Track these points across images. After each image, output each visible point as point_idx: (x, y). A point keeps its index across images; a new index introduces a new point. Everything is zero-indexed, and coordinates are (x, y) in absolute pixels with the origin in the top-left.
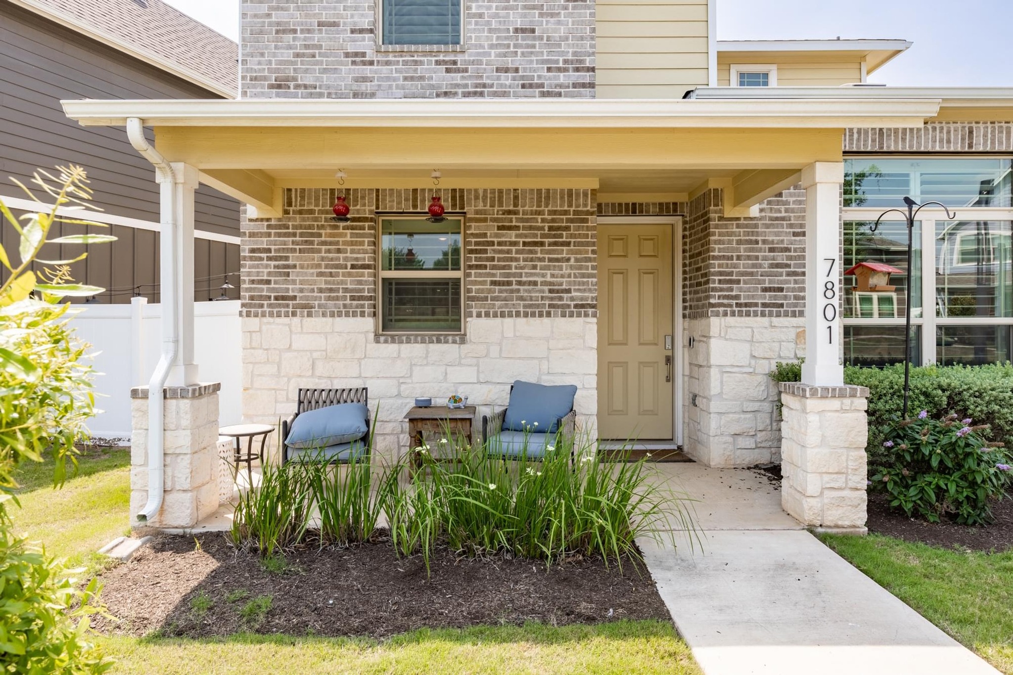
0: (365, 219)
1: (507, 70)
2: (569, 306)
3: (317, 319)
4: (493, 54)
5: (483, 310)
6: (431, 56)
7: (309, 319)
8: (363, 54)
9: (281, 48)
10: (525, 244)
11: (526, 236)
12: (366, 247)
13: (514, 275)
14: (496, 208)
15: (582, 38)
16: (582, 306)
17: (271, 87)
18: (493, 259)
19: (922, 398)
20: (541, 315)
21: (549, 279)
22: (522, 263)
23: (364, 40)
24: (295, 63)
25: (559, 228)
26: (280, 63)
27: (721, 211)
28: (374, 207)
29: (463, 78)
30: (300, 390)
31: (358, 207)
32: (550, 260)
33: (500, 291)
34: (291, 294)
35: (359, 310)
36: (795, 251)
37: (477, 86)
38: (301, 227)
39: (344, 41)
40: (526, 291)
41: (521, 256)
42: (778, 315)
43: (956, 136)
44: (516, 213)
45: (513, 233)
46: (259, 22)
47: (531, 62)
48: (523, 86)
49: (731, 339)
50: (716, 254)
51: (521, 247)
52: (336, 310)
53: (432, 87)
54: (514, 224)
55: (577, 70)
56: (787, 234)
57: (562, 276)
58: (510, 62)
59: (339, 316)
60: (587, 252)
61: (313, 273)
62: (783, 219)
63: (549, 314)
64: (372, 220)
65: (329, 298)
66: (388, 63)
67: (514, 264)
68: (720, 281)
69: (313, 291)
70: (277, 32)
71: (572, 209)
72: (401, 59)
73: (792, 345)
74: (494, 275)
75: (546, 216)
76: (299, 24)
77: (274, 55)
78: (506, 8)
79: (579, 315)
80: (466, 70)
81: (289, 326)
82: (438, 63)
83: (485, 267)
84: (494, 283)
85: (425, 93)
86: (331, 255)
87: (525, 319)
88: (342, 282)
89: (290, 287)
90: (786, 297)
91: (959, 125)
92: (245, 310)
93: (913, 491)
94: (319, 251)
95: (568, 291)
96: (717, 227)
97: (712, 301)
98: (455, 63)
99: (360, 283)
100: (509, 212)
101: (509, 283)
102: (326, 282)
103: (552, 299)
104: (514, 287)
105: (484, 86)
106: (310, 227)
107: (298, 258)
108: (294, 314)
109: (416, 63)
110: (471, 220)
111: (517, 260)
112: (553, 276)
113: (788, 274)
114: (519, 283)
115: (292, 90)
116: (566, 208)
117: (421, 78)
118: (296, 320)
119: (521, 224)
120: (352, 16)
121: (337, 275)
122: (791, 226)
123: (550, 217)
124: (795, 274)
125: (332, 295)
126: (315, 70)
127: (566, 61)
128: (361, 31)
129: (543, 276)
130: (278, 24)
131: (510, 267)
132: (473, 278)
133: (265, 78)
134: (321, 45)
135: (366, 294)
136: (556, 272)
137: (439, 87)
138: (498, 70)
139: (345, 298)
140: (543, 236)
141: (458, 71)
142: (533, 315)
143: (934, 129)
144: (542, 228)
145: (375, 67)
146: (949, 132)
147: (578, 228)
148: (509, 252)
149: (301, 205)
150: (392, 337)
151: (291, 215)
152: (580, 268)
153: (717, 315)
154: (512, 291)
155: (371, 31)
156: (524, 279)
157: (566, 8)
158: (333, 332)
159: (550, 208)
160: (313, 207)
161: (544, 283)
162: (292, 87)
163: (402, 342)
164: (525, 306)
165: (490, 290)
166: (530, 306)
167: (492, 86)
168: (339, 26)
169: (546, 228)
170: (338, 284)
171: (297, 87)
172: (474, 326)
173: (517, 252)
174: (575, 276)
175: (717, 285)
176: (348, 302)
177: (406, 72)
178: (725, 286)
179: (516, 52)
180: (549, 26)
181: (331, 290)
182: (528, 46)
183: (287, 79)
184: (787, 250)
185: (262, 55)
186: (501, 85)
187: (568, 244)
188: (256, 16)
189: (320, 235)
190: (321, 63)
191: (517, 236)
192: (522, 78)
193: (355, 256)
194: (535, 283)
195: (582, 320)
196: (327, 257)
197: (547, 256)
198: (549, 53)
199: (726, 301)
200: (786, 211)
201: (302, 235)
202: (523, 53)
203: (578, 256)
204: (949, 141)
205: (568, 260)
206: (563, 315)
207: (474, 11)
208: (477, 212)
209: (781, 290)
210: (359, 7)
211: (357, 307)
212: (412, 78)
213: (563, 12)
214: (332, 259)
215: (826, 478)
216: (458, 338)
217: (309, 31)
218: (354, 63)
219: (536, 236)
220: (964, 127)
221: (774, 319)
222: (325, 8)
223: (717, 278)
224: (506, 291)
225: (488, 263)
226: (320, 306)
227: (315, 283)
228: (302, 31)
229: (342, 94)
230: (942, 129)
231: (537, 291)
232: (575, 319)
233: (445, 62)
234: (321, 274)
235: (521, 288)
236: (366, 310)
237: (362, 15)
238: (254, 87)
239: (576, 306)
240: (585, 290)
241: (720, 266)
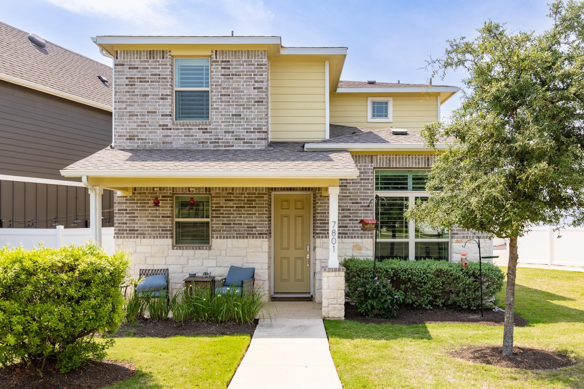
0: (168, 197)
1: (229, 132)
2: (255, 234)
3: (147, 239)
4: (223, 125)
5: (219, 236)
6: (196, 126)
7: (144, 239)
8: (167, 125)
9: (132, 122)
10: (237, 207)
11: (237, 204)
12: (168, 208)
13: (232, 221)
14: (224, 192)
15: (261, 119)
16: (261, 234)
17: (127, 139)
18: (223, 214)
19: (385, 272)
20: (243, 238)
21: (247, 222)
22: (235, 215)
23: (167, 119)
24: (137, 129)
25: (251, 200)
26: (131, 129)
27: (321, 193)
28: (172, 191)
29: (210, 136)
30: (140, 270)
31: (165, 191)
32: (248, 214)
33: (226, 227)
34: (136, 228)
35: (165, 236)
36: (353, 210)
37: (216, 139)
38: (140, 200)
39: (158, 119)
40: (237, 227)
41: (235, 212)
42: (345, 238)
43: (422, 161)
44: (233, 194)
45: (232, 202)
46: (122, 111)
47: (239, 129)
48: (236, 139)
49: (325, 248)
50: (319, 211)
51: (235, 209)
52: (155, 236)
53: (197, 139)
54: (232, 198)
55: (259, 132)
56: (349, 203)
57: (253, 221)
58: (230, 129)
59: (157, 238)
60: (263, 211)
61: (145, 220)
62: (348, 196)
63: (247, 237)
64: (171, 197)
65: (152, 230)
66: (177, 129)
67: (232, 216)
68: (320, 223)
69: (145, 227)
70: (130, 116)
71: (257, 192)
72: (183, 127)
73: (351, 251)
74: (223, 221)
75: (246, 195)
76: (139, 112)
77: (128, 126)
78: (228, 105)
79: (260, 238)
80: (211, 132)
81: (135, 242)
82: (199, 129)
83: (220, 217)
84: (223, 224)
85: (194, 142)
86: (153, 212)
87: (236, 240)
88: (158, 224)
89: (136, 225)
90: (348, 230)
91: (423, 156)
92: (116, 235)
93: (364, 306)
94: (148, 210)
95: (255, 227)
96: (319, 200)
97: (317, 232)
98: (206, 129)
99: (166, 224)
100: (230, 194)
101: (230, 224)
102: (151, 224)
103: (248, 231)
104: (232, 226)
105: (219, 139)
106: (144, 200)
107: (139, 213)
108: (137, 237)
109: (190, 129)
110: (214, 197)
111: (233, 214)
112: (249, 221)
113: (350, 220)
114: (234, 224)
115: (136, 141)
116: (254, 192)
117: (192, 136)
118: (138, 240)
119: (235, 199)
120: (162, 109)
121: (156, 220)
122: (351, 199)
123: (247, 196)
124: (352, 220)
125: (154, 229)
126: (146, 132)
127: (254, 129)
128: (166, 115)
129: (245, 221)
130: (130, 112)
131: (230, 217)
132: (214, 222)
133: (124, 136)
134: (149, 122)
135: (168, 229)
136: (250, 219)
137: (200, 139)
138: (225, 132)
139: (159, 230)
140: (244, 204)
141: (208, 132)
142: (240, 238)
143: (412, 158)
144: (244, 200)
145: (172, 131)
146: (419, 159)
147: (260, 201)
148: (230, 210)
149: (140, 190)
150: (180, 247)
151: (136, 195)
152: (261, 217)
153: (319, 237)
154: (231, 227)
155: (170, 115)
156: (236, 222)
157: (254, 105)
158: (154, 245)
159: (248, 192)
160: (145, 191)
161: (245, 224)
162: (136, 139)
163: (184, 249)
164: (237, 234)
165: (222, 227)
166: (239, 234)
167: (222, 139)
168: (156, 113)
169: (246, 201)
170: (156, 224)
171: (138, 139)
172: (215, 242)
173: (233, 211)
174: (258, 221)
175: (319, 225)
176: (161, 232)
177: (186, 133)
178: (322, 225)
179: (233, 125)
180: (247, 113)
181: (153, 227)
182: (238, 122)
183: (134, 136)
184: (350, 210)
185: (123, 125)
186: (227, 139)
187: (255, 207)
188: (120, 109)
189: (148, 203)
190: (149, 129)
191: (233, 204)
192: (236, 136)
193: (163, 212)
194: (241, 224)
195: (261, 240)
196: (152, 213)
197: (246, 212)
198: (247, 125)
199: (323, 232)
200: (349, 193)
201: (140, 203)
202: (236, 125)
203: (260, 212)
204: (419, 163)
205: (255, 214)
206: (253, 238)
207: (215, 106)
208: (216, 194)
209: (347, 227)
210: (165, 105)
211: (164, 234)
212: (188, 136)
213: (253, 107)
214: (154, 214)
215: (330, 300)
216: (208, 248)
217: (143, 115)
218: (163, 129)
219: (241, 204)
220: (425, 157)
221: (343, 239)
222: (150, 105)
223: (319, 222)
224: (229, 227)
225: (221, 215)
226: (148, 234)
227: (146, 224)
228: (140, 115)
229: (158, 142)
230: (416, 158)
231: (242, 228)
232: (258, 239)
233: (202, 129)
234: (149, 220)
235: (235, 226)
236: (169, 236)
237: (166, 108)
238: (120, 139)
239: (259, 234)
240: (262, 227)
241: (320, 217)
